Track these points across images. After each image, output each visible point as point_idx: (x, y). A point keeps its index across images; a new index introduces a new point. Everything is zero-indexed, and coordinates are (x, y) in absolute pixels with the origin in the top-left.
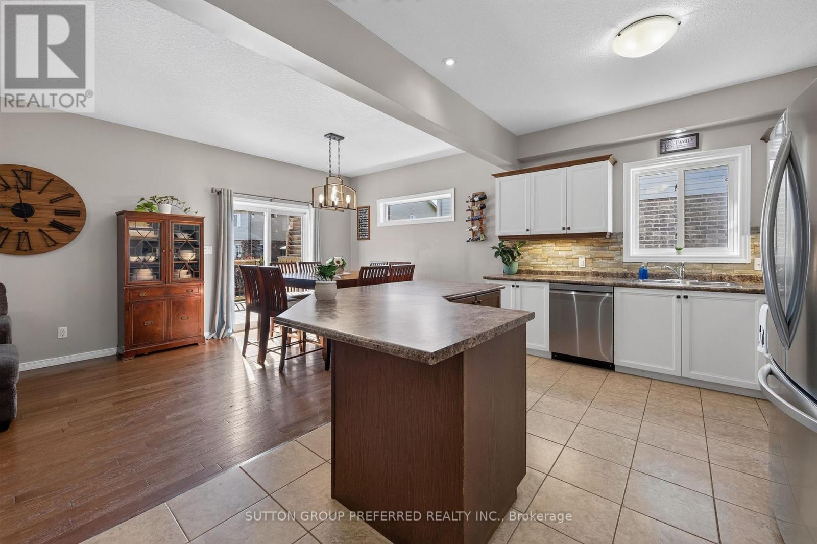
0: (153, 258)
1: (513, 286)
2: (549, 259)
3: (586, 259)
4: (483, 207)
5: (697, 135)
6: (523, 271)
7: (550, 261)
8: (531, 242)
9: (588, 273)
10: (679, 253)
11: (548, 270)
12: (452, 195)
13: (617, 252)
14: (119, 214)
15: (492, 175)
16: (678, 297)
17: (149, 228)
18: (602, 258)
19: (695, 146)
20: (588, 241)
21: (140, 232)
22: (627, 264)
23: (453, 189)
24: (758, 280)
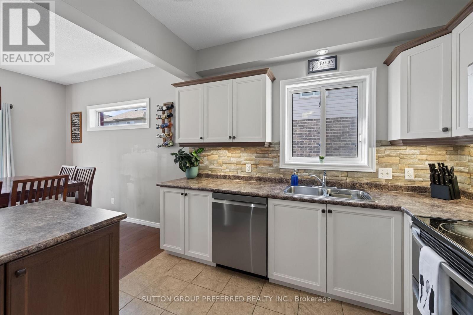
1: (182, 194)
2: (224, 164)
3: (251, 165)
4: (171, 115)
5: (336, 57)
6: (203, 175)
7: (224, 166)
8: (210, 148)
9: (253, 178)
10: (322, 162)
11: (222, 174)
12: (147, 104)
13: (275, 160)
15: (172, 84)
16: (323, 211)
18: (264, 164)
19: (334, 67)
20: (253, 149)
22: (282, 170)
23: (148, 99)
24: (382, 188)
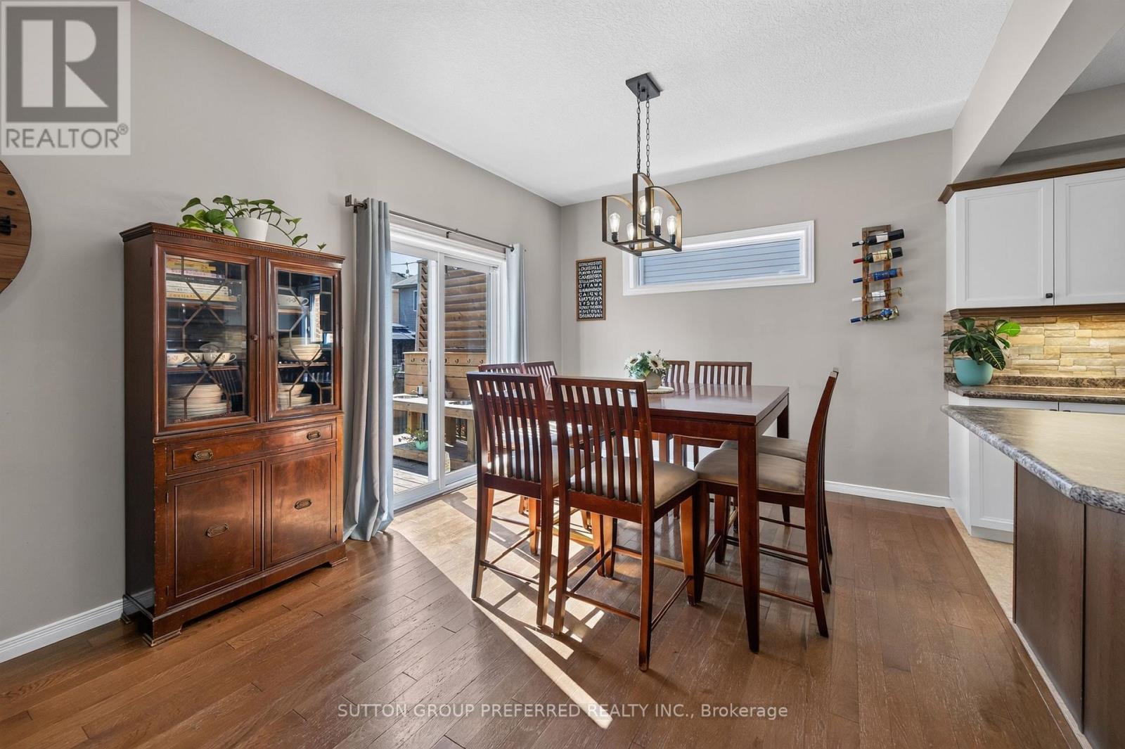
0: (226, 357)
2: (1064, 355)
4: (898, 253)
7: (1068, 359)
12: (807, 233)
14: (128, 236)
17: (214, 276)
21: (194, 285)
23: (813, 221)
